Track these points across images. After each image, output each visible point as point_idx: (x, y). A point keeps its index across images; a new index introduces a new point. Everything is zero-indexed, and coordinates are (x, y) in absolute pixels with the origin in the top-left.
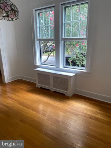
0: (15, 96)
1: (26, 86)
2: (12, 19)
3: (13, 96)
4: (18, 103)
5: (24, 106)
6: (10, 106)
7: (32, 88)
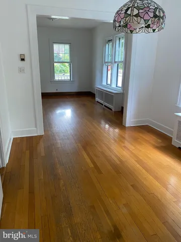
0: (134, 148)
1: (155, 138)
2: (154, 30)
3: (131, 147)
4: (136, 160)
5: (144, 168)
6: (123, 160)
7: (163, 145)
